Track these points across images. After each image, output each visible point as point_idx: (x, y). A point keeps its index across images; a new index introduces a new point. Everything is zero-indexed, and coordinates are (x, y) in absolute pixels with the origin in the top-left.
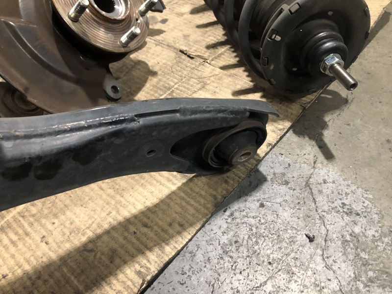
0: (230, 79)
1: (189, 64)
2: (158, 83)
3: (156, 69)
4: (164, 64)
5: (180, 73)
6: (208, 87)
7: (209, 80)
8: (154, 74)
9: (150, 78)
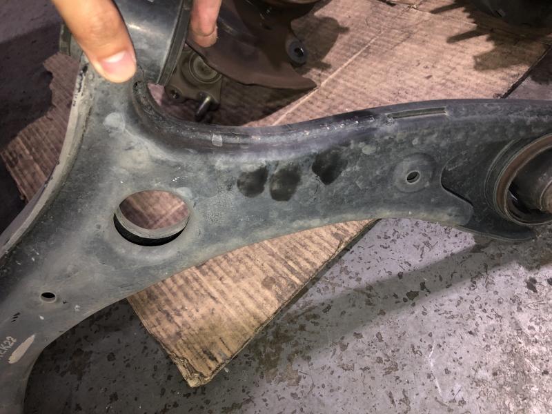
0: (444, 23)
1: (389, 13)
2: (350, 40)
3: (347, 24)
4: (356, 17)
5: (377, 25)
6: (414, 37)
7: (416, 28)
8: (345, 30)
9: (340, 35)
